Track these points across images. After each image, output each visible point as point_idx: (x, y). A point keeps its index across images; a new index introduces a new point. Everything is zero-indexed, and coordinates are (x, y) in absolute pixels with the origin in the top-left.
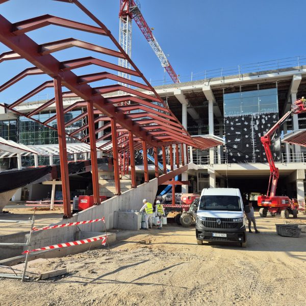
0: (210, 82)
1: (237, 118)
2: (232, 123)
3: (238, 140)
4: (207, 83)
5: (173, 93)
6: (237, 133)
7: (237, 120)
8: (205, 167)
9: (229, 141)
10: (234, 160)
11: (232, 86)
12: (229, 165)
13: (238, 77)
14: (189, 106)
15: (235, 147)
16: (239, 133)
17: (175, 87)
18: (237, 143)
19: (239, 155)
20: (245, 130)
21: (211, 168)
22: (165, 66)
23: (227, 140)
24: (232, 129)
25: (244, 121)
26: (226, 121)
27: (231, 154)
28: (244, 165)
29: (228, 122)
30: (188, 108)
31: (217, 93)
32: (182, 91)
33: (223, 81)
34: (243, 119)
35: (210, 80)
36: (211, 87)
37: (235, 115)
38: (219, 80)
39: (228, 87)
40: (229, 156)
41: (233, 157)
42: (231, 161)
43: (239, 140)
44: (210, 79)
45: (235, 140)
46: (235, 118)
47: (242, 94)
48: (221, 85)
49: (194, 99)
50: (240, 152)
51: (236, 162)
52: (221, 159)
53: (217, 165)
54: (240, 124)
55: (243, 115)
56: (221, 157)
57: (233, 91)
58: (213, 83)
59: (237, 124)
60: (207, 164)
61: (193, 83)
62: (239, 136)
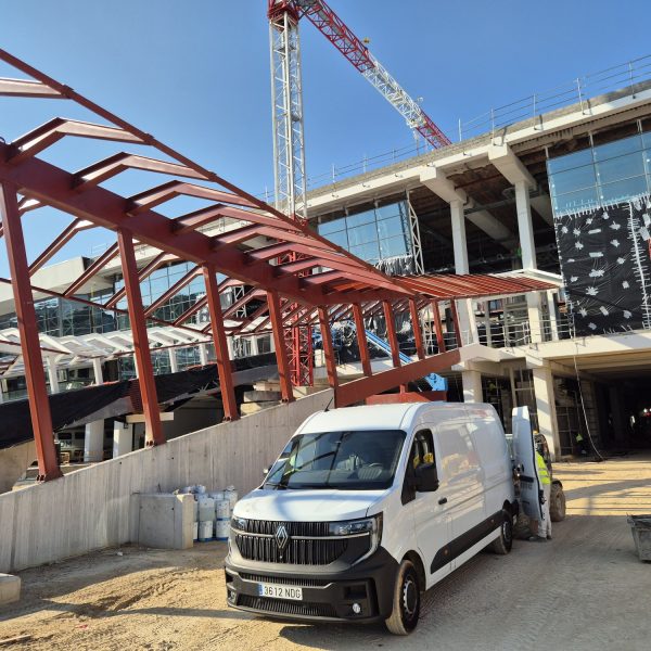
0: (507, 136)
1: (590, 217)
2: (577, 232)
3: (597, 273)
4: (498, 140)
5: (417, 179)
6: (593, 255)
7: (589, 221)
8: (518, 352)
9: (574, 279)
10: (593, 326)
11: (568, 137)
12: (580, 340)
13: (578, 110)
14: (469, 206)
15: (592, 292)
16: (600, 255)
17: (421, 162)
18: (596, 283)
19: (605, 312)
20: (616, 243)
21: (533, 353)
22: (416, 126)
23: (567, 277)
24: (579, 246)
25: (609, 222)
26: (560, 227)
27: (584, 312)
28: (621, 337)
29: (565, 230)
30: (466, 212)
31: (532, 162)
32: (440, 170)
33: (538, 126)
34: (606, 216)
35: (505, 131)
36: (512, 146)
37: (583, 210)
38: (529, 126)
39: (556, 139)
40: (578, 317)
41: (590, 318)
42: (583, 332)
43: (600, 273)
44: (505, 129)
45: (591, 275)
46: (585, 217)
47: (595, 152)
48: (537, 138)
49: (478, 185)
50: (606, 304)
51: (598, 332)
52: (559, 329)
53: (548, 345)
54: (598, 231)
55: (605, 205)
56: (558, 323)
57: (571, 147)
58: (514, 136)
59: (591, 232)
60: (522, 344)
61: (463, 147)
62: (598, 264)
